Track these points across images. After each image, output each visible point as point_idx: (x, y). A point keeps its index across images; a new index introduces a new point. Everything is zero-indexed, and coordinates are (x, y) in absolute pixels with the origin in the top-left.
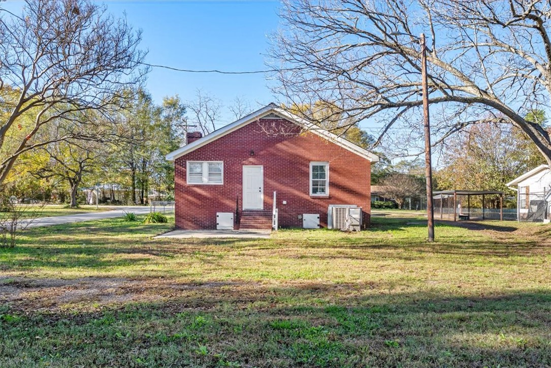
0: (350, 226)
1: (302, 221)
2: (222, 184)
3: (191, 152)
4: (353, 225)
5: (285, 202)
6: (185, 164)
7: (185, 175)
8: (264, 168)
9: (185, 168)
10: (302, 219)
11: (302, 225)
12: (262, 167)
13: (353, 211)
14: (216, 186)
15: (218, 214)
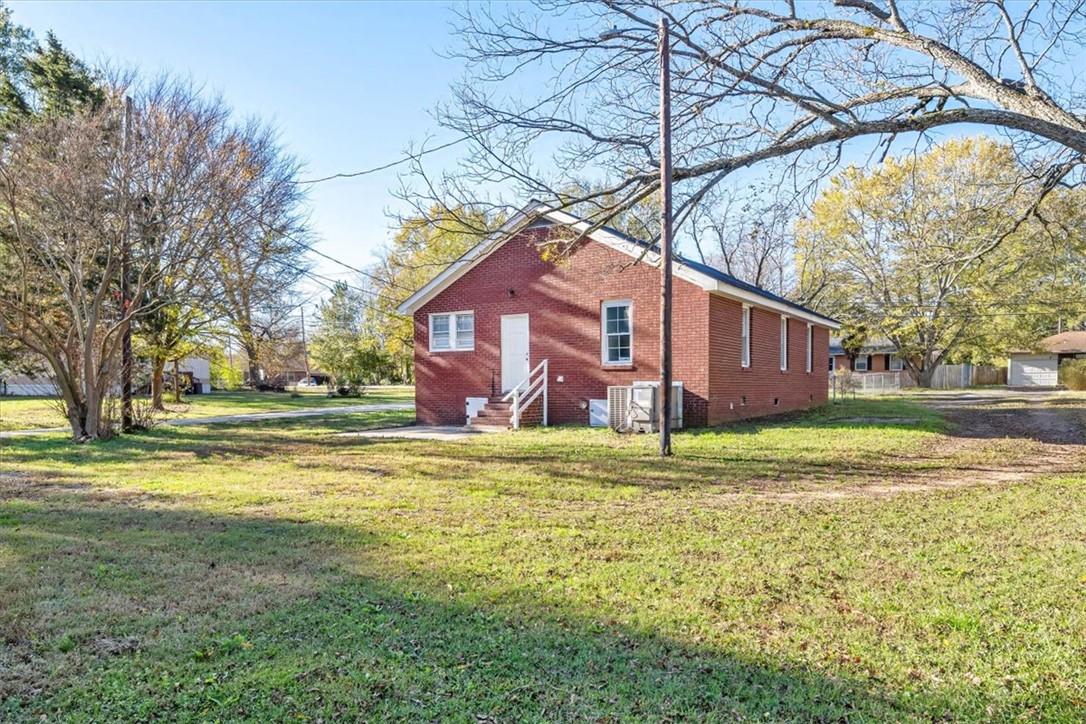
0: (635, 423)
1: (588, 414)
2: (473, 349)
3: (433, 300)
4: (640, 422)
5: (560, 379)
6: (427, 320)
7: (427, 337)
8: (530, 316)
9: (427, 325)
10: (587, 408)
11: (588, 420)
12: (527, 315)
13: (640, 394)
14: (464, 354)
15: (468, 400)
